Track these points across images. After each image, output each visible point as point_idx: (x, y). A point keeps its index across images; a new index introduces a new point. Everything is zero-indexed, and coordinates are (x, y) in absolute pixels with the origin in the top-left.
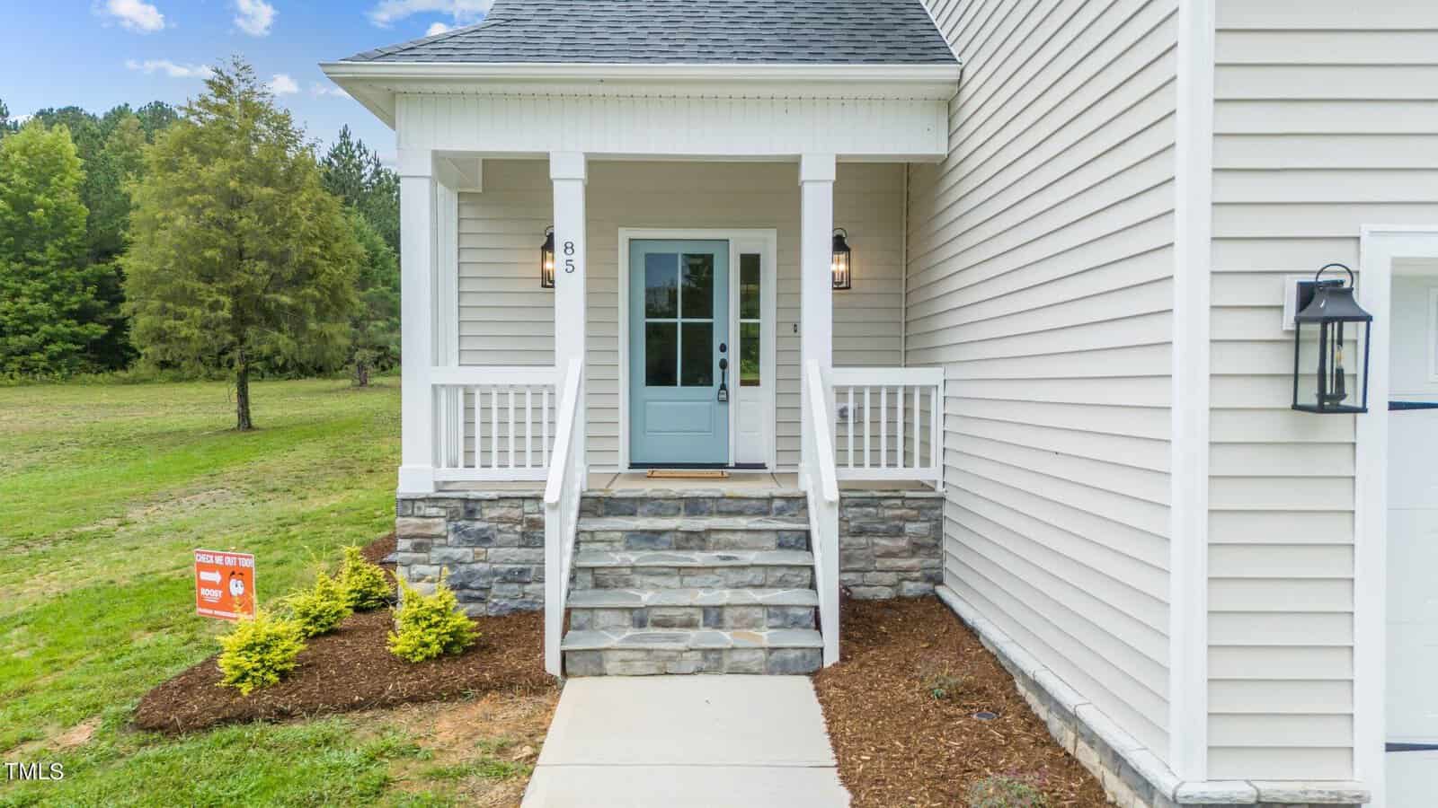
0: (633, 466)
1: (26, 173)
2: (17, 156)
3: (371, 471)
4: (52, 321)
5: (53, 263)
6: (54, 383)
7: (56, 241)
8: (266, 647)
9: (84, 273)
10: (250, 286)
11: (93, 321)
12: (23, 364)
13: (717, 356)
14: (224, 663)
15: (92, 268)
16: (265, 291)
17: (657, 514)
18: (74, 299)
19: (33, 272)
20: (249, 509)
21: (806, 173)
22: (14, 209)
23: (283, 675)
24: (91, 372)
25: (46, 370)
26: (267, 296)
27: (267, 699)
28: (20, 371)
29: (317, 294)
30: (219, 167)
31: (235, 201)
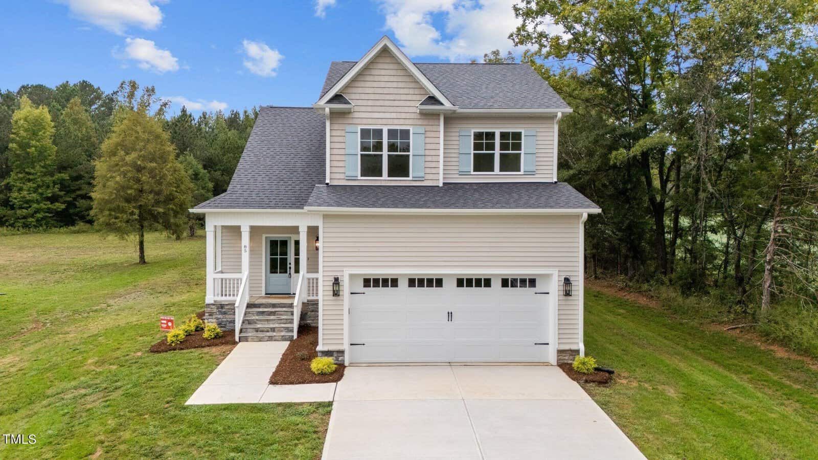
0: (266, 294)
1: (26, 130)
2: (22, 122)
3: (197, 284)
4: (38, 202)
5: (39, 174)
6: (39, 233)
7: (40, 163)
8: (177, 336)
9: (54, 178)
10: (146, 205)
11: (58, 202)
12: (24, 223)
13: (288, 266)
14: (169, 339)
15: (58, 176)
16: (153, 206)
17: (265, 308)
18: (49, 191)
19: (29, 178)
20: (153, 300)
21: (300, 230)
22: (20, 147)
23: (181, 342)
24: (57, 227)
25: (35, 227)
26: (153, 208)
27: (178, 346)
28: (23, 227)
29: (174, 208)
30: (134, 155)
31: (139, 169)
